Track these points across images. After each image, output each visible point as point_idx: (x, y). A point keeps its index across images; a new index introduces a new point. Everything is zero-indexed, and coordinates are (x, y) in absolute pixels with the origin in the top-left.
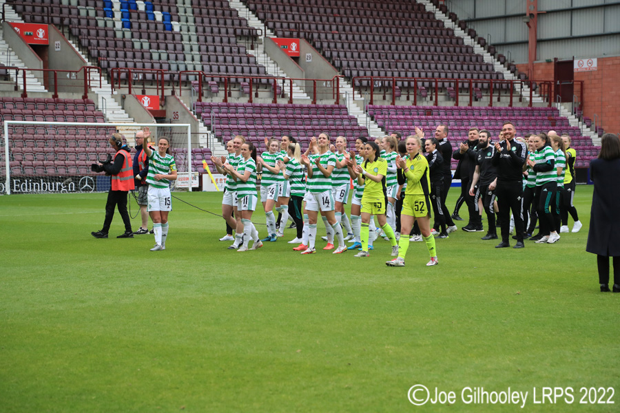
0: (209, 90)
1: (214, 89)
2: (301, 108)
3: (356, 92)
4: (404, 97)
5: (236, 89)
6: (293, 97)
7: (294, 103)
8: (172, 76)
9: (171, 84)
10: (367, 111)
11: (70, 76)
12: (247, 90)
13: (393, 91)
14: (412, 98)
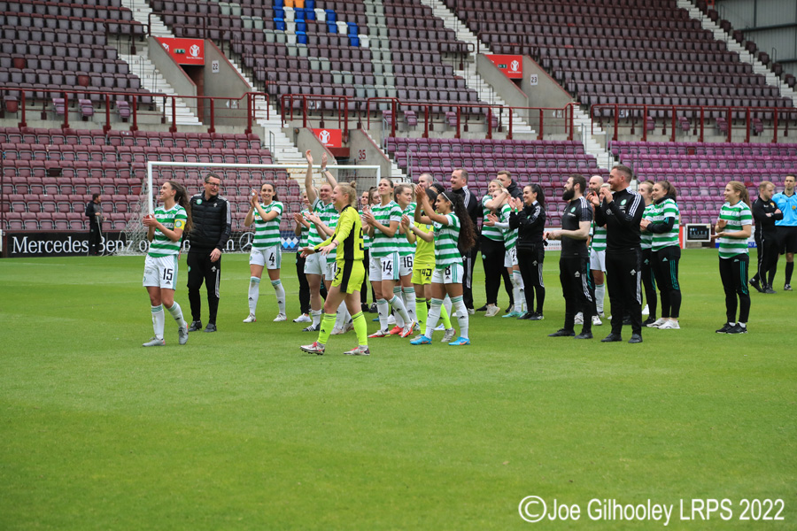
0: (405, 122)
1: (411, 120)
2: (524, 144)
3: (595, 124)
4: (658, 131)
5: (440, 120)
6: (513, 131)
7: (514, 138)
8: (358, 104)
9: (357, 114)
10: (609, 149)
11: (230, 104)
12: (453, 121)
13: (645, 123)
14: (669, 131)
